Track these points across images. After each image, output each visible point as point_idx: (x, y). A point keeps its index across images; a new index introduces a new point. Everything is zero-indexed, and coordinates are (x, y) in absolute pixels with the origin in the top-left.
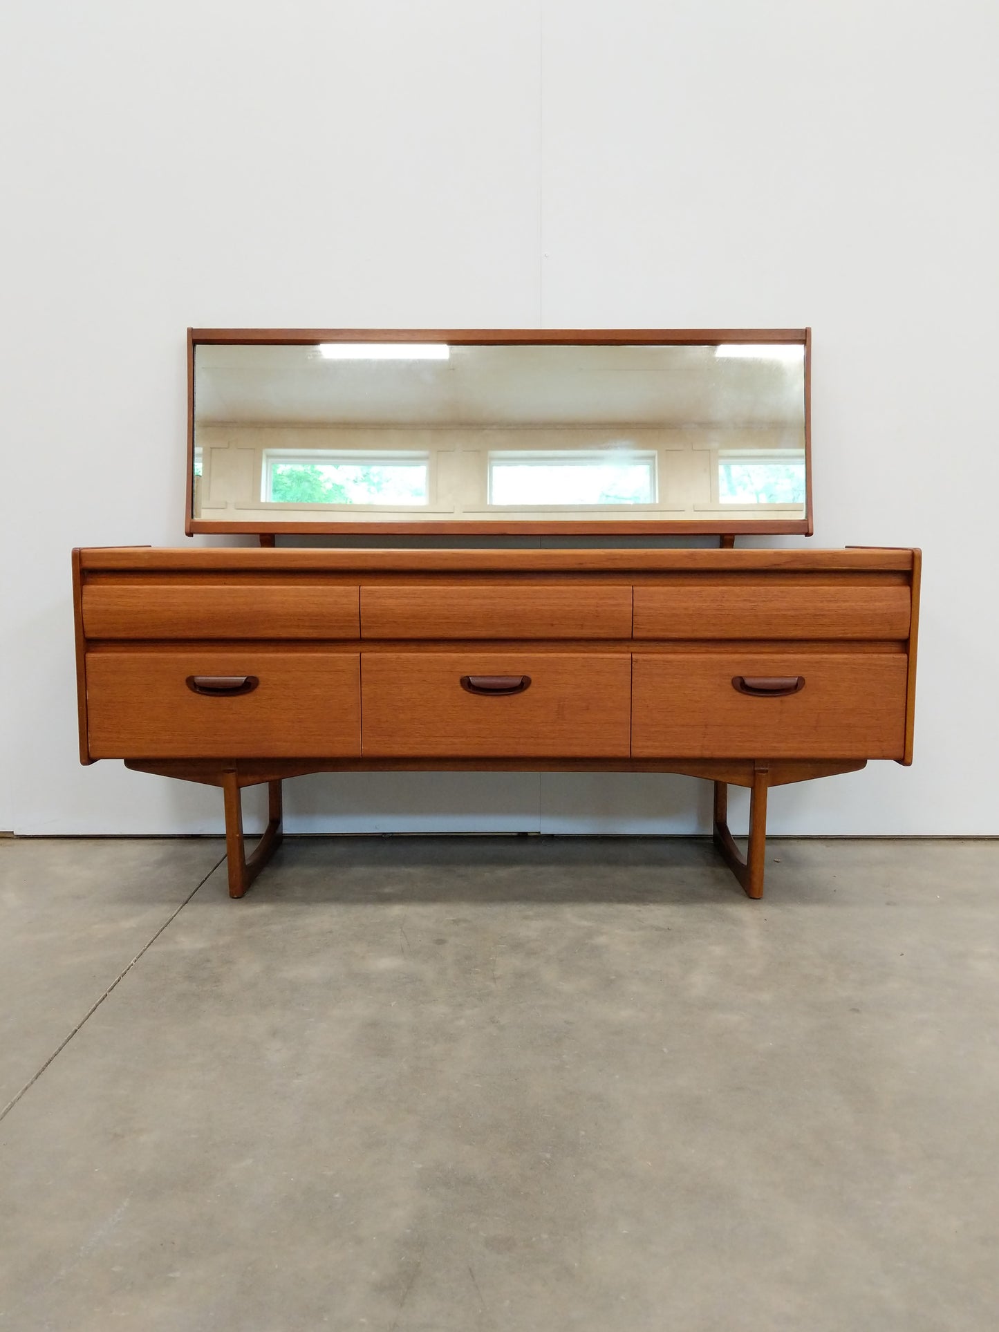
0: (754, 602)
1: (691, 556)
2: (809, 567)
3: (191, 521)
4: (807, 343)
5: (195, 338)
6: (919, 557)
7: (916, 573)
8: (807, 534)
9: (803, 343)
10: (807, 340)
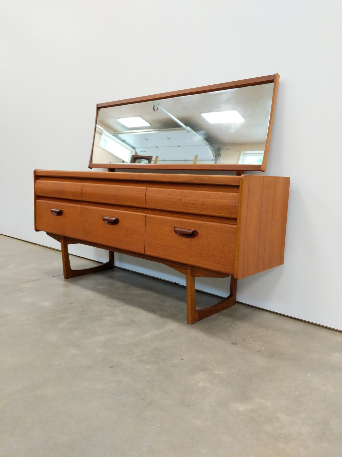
0: (182, 196)
1: (163, 176)
2: (201, 182)
3: (91, 164)
4: (274, 81)
5: (98, 107)
6: (242, 179)
7: (240, 187)
8: (262, 171)
9: (273, 82)
10: (275, 80)
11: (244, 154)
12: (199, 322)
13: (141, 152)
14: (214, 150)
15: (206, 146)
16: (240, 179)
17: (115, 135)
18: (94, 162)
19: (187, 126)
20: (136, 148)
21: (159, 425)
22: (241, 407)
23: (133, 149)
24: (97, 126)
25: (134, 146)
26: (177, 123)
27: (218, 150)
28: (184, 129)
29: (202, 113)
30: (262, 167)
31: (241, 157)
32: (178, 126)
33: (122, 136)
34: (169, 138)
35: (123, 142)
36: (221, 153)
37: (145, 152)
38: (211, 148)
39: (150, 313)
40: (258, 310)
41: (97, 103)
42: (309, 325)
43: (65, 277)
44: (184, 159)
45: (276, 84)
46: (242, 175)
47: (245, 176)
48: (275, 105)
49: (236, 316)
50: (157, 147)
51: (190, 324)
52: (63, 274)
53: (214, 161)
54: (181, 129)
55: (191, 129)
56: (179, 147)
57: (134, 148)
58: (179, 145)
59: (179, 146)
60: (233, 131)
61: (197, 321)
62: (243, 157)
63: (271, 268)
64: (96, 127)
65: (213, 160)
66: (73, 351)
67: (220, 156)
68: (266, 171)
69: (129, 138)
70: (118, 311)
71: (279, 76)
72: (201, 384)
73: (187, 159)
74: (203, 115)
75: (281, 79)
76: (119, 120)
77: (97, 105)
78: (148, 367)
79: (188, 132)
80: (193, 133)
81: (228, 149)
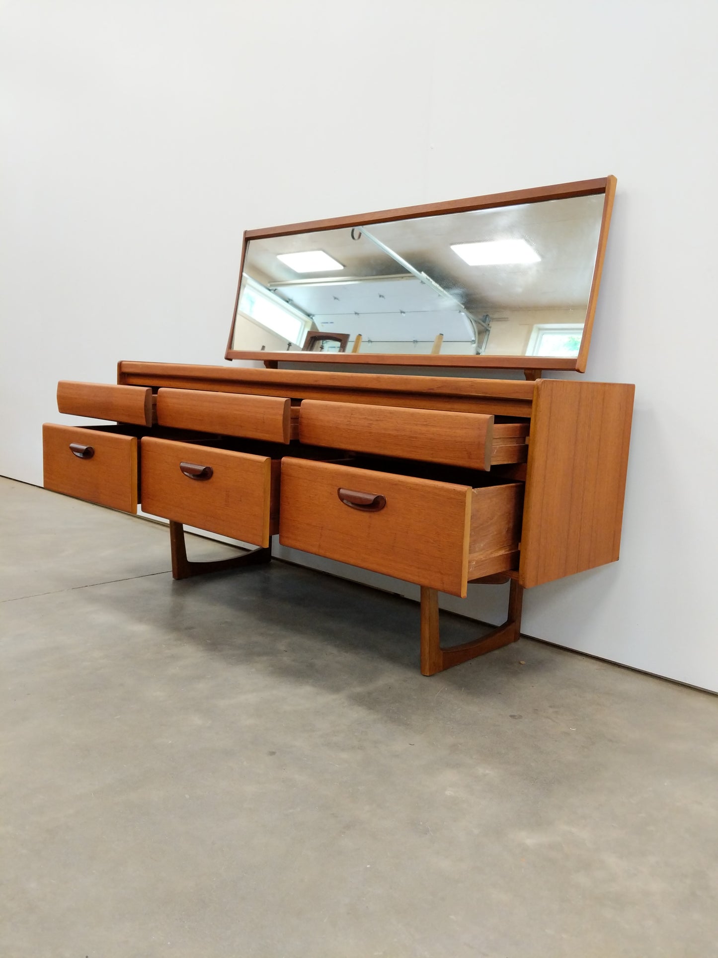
2: (455, 392)
3: (230, 351)
4: (606, 190)
5: (246, 237)
6: (538, 388)
7: (534, 403)
8: (578, 371)
9: (604, 192)
10: (606, 188)
11: (540, 329)
12: (445, 673)
13: (324, 324)
14: (476, 322)
15: (460, 312)
16: (533, 386)
17: (270, 288)
18: (238, 347)
19: (420, 271)
20: (313, 315)
21: (368, 866)
22: (530, 839)
23: (308, 317)
24: (244, 274)
25: (310, 310)
26: (398, 263)
27: (484, 321)
28: (414, 277)
29: (452, 244)
30: (578, 361)
31: (534, 335)
32: (402, 270)
33: (286, 291)
34: (381, 294)
35: (287, 302)
36: (491, 327)
37: (331, 323)
38: (471, 316)
39: (346, 652)
40: (566, 653)
41: (246, 230)
42: (670, 685)
43: (174, 576)
44: (412, 339)
45: (610, 197)
46: (538, 380)
47: (545, 381)
48: (607, 238)
49: (520, 664)
50: (356, 313)
51: (427, 676)
52: (172, 570)
53: (475, 343)
54: (409, 276)
55: (428, 278)
56: (403, 315)
57: (309, 315)
59: (402, 312)
60: (519, 290)
61: (440, 671)
62: (537, 337)
63: (593, 567)
64: (241, 276)
65: (473, 342)
66: (197, 720)
67: (487, 333)
68: (587, 371)
69: (298, 293)
70: (281, 646)
71: (615, 180)
72: (449, 793)
73: (418, 339)
74: (455, 248)
75: (621, 187)
76: (281, 258)
77: (246, 232)
78: (344, 755)
79: (422, 282)
80: (433, 285)
81: (504, 319)
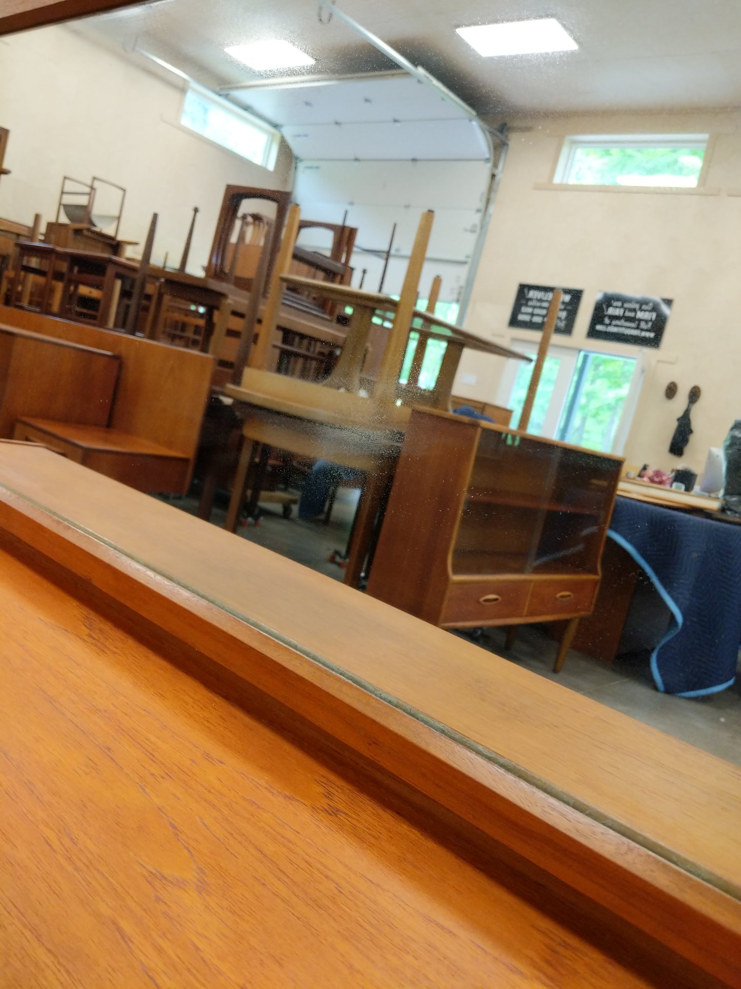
11: (573, 142)
13: (297, 138)
14: (490, 132)
15: (471, 120)
17: (221, 93)
19: (416, 65)
20: (282, 126)
23: (276, 130)
25: (278, 120)
27: (502, 132)
28: (407, 74)
29: (458, 26)
31: (565, 151)
32: (389, 65)
33: (242, 95)
34: (367, 98)
35: (246, 110)
36: (509, 140)
37: (306, 135)
38: (485, 126)
44: (410, 157)
50: (337, 123)
53: (490, 161)
54: (400, 74)
55: (428, 75)
56: (398, 125)
57: (275, 126)
58: (397, 118)
59: (396, 121)
62: (570, 152)
65: (487, 160)
67: (506, 148)
69: (261, 98)
73: (418, 157)
74: (462, 32)
79: (419, 81)
80: (434, 85)
81: (529, 129)
